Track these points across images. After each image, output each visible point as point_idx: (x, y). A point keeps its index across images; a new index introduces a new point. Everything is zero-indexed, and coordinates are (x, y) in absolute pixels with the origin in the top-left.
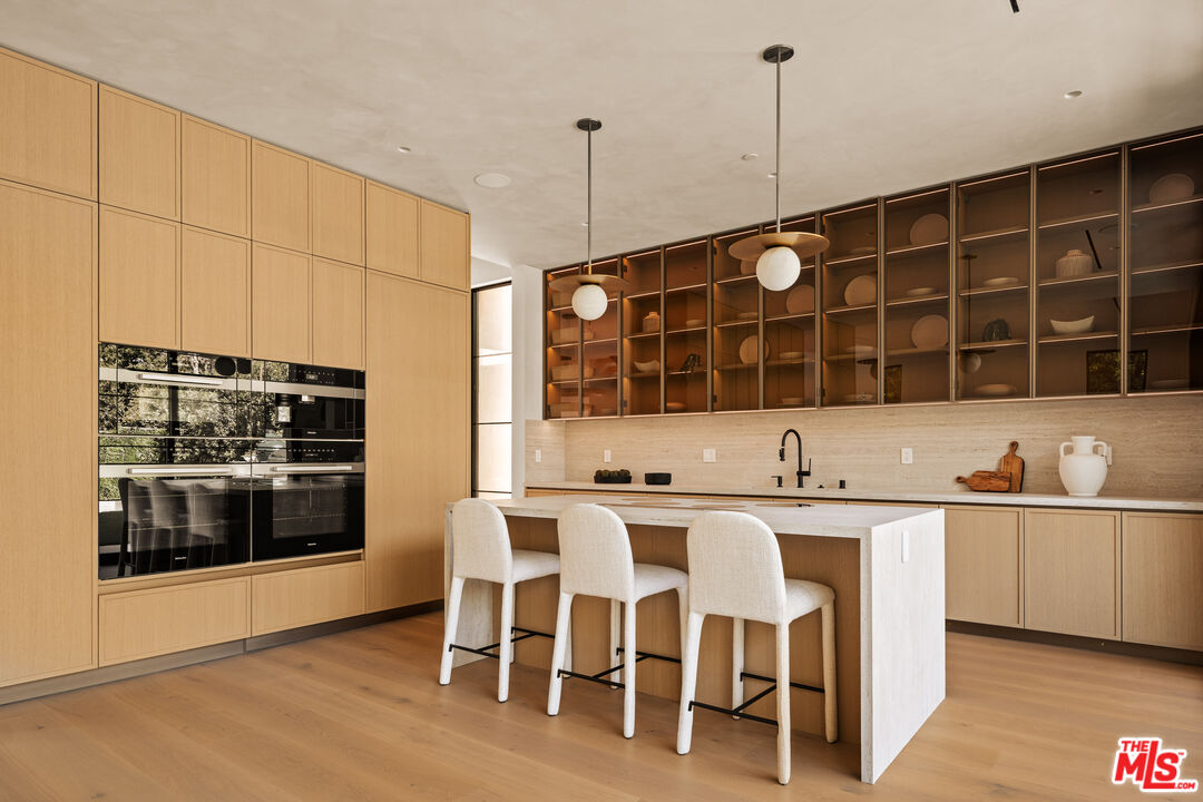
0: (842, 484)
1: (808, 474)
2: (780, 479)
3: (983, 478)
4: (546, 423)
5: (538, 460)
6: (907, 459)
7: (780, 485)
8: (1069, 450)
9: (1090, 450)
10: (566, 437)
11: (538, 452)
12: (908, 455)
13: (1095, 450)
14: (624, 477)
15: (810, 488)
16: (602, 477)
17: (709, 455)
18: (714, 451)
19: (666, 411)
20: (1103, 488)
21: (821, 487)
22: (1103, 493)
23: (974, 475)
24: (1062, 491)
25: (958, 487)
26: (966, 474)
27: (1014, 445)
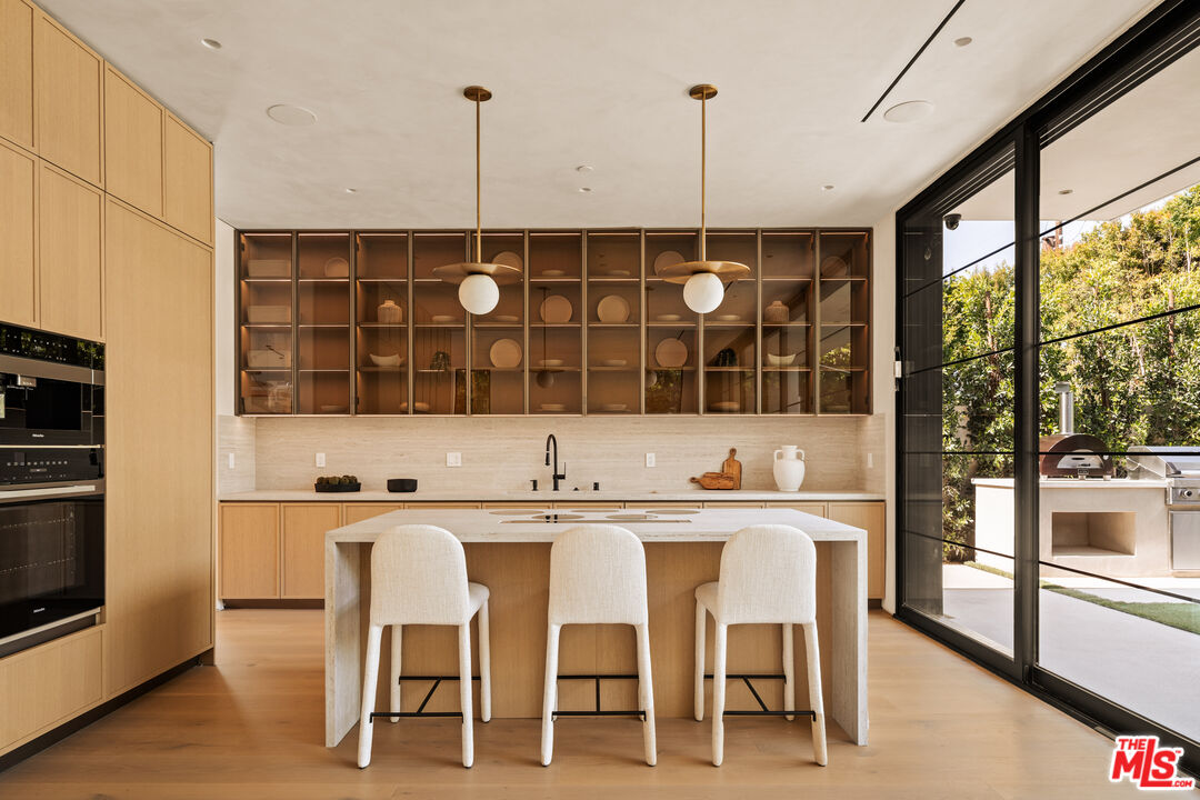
0: (596, 487)
1: (563, 477)
2: (535, 482)
3: (713, 478)
4: (238, 419)
5: (232, 466)
6: (650, 463)
7: (535, 489)
8: (780, 456)
9: (794, 456)
10: (257, 436)
11: (232, 456)
12: (651, 459)
13: (799, 456)
14: (351, 485)
15: (565, 491)
16: (324, 485)
17: (454, 459)
18: (459, 455)
19: (415, 412)
20: (802, 486)
21: (576, 489)
22: (803, 488)
23: (704, 476)
24: (773, 487)
25: (692, 486)
26: (698, 476)
27: (733, 451)
